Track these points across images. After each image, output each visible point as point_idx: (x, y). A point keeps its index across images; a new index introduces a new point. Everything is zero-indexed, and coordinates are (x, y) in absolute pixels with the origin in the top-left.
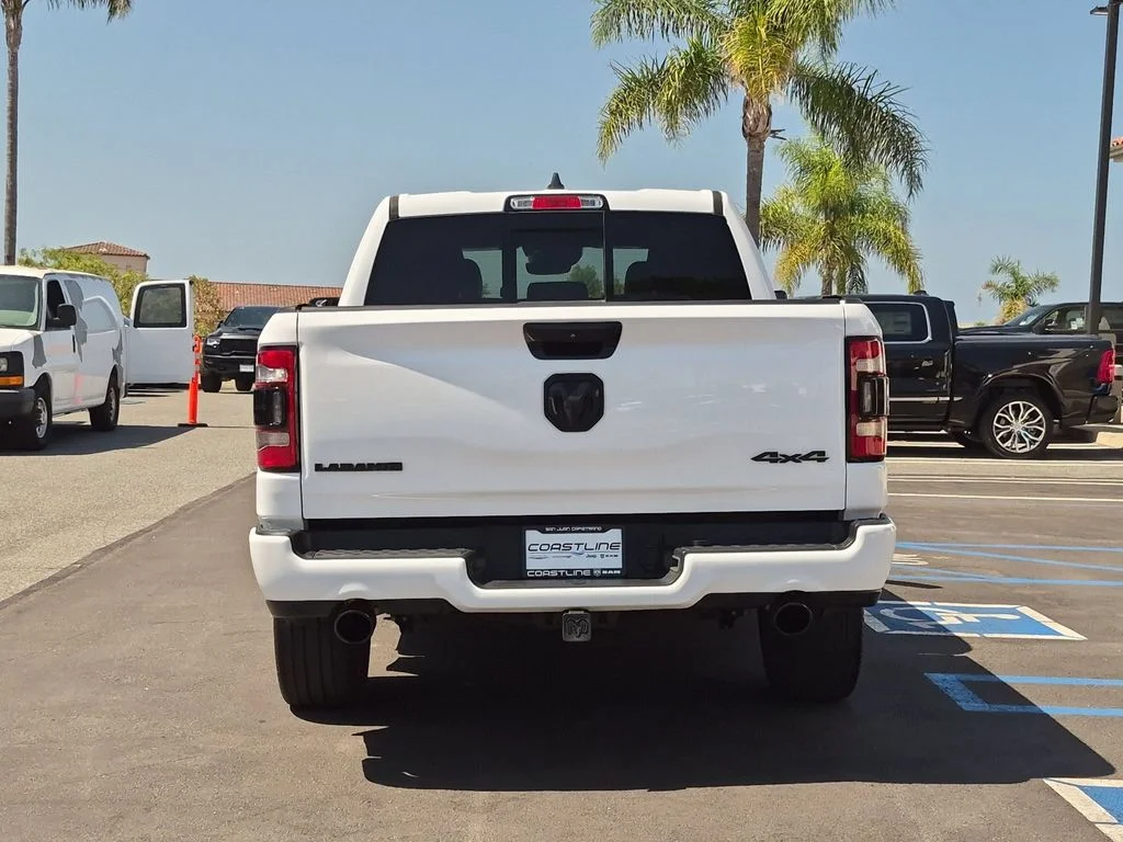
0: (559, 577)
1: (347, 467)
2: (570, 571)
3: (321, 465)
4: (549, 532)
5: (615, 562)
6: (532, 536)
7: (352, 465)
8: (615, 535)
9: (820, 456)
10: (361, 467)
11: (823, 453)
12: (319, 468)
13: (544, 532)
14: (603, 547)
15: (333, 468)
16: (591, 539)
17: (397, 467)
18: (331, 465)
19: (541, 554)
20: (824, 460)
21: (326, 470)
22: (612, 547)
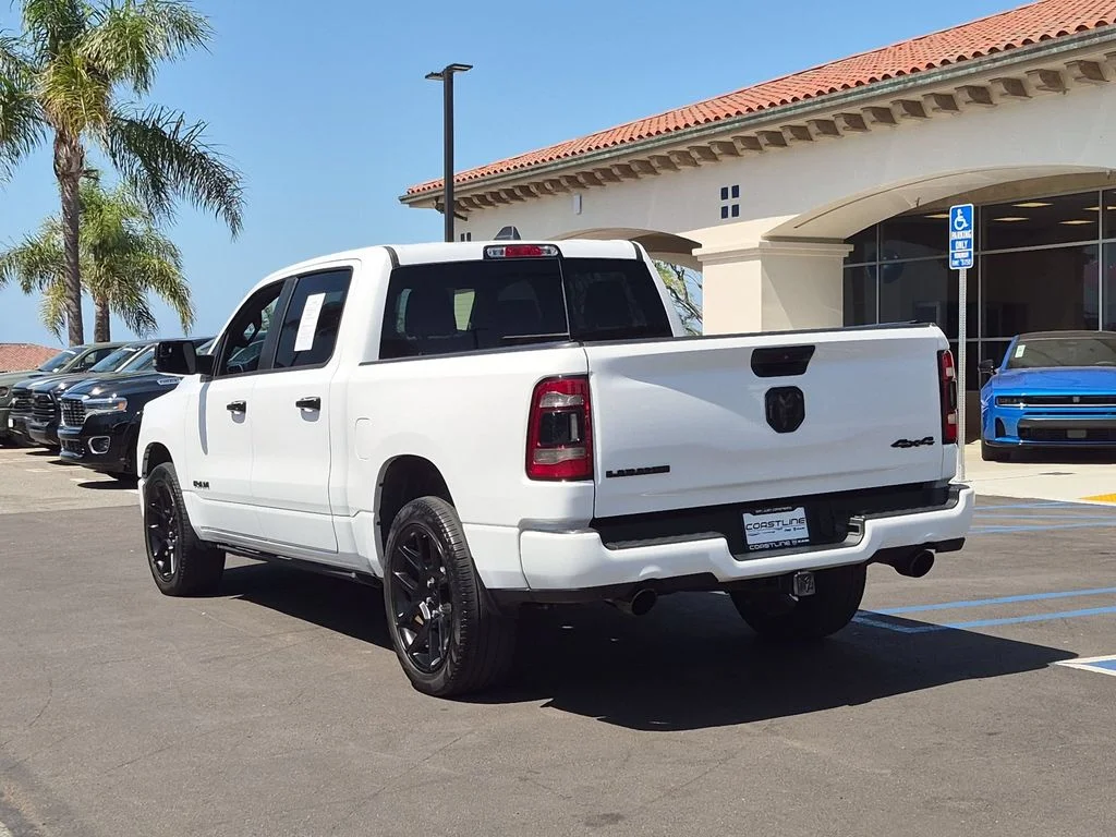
0: (771, 548)
1: (630, 472)
2: (777, 543)
3: (611, 472)
4: (759, 514)
5: (803, 533)
6: (748, 518)
7: (633, 470)
8: (800, 512)
9: (929, 441)
10: (641, 472)
11: (932, 438)
12: (609, 474)
13: (755, 514)
14: (795, 522)
15: (621, 473)
16: (786, 516)
17: (666, 469)
18: (619, 471)
19: (756, 532)
20: (932, 444)
21: (615, 476)
22: (799, 521)
